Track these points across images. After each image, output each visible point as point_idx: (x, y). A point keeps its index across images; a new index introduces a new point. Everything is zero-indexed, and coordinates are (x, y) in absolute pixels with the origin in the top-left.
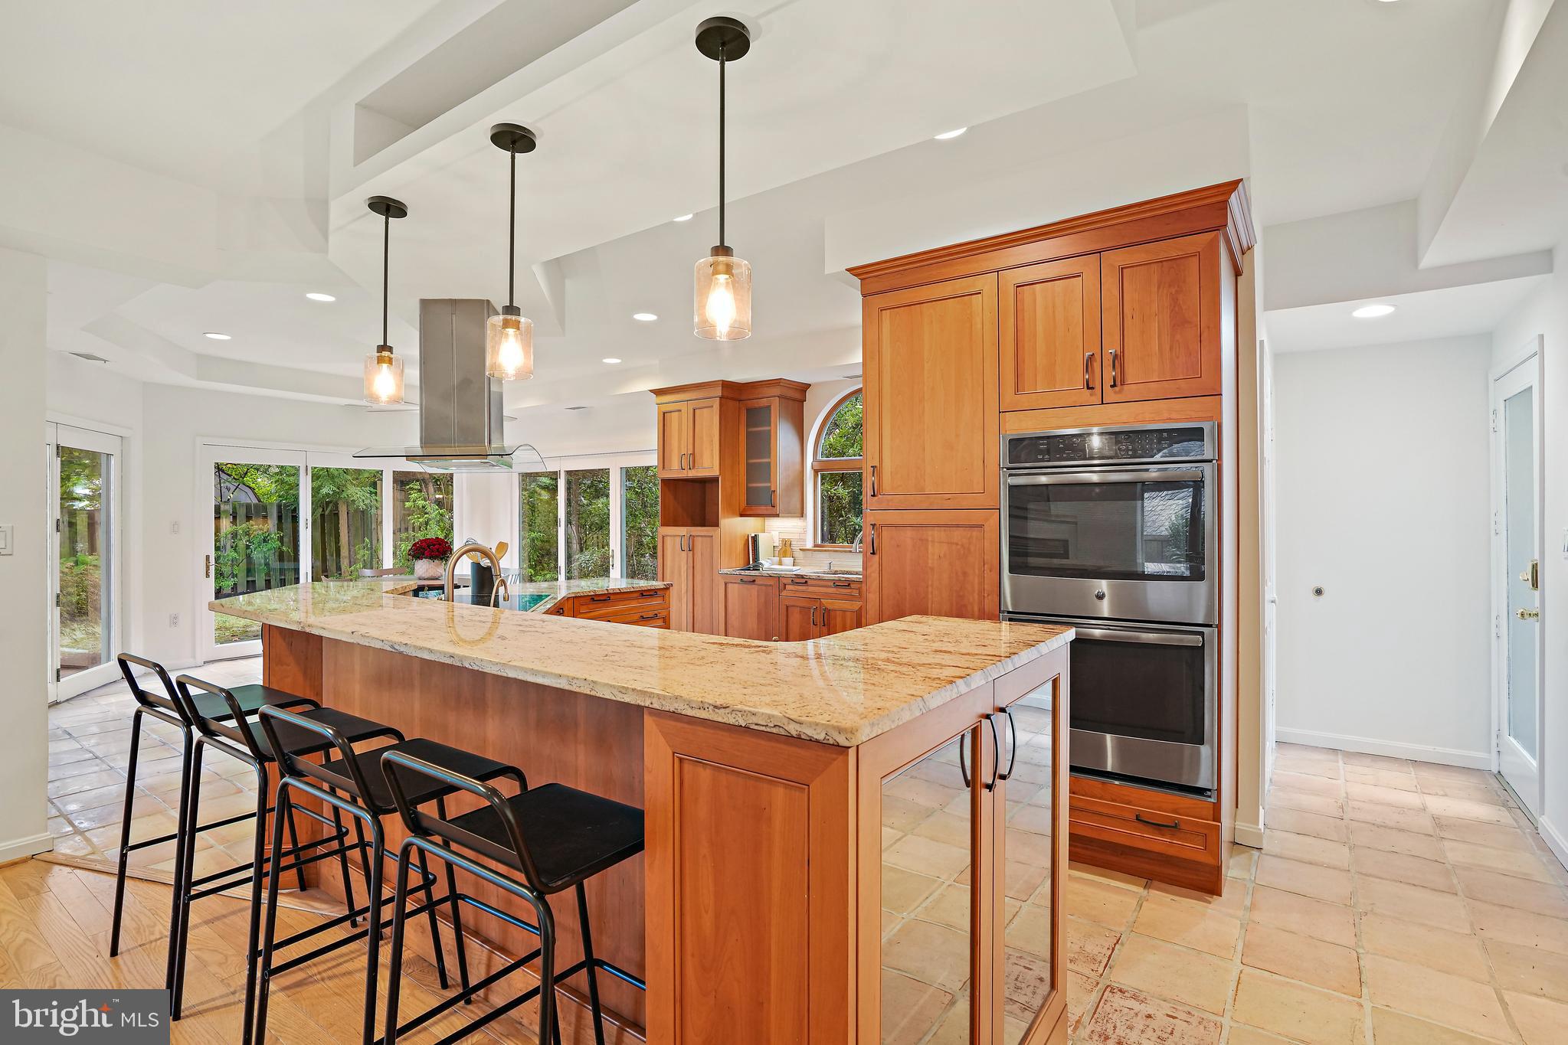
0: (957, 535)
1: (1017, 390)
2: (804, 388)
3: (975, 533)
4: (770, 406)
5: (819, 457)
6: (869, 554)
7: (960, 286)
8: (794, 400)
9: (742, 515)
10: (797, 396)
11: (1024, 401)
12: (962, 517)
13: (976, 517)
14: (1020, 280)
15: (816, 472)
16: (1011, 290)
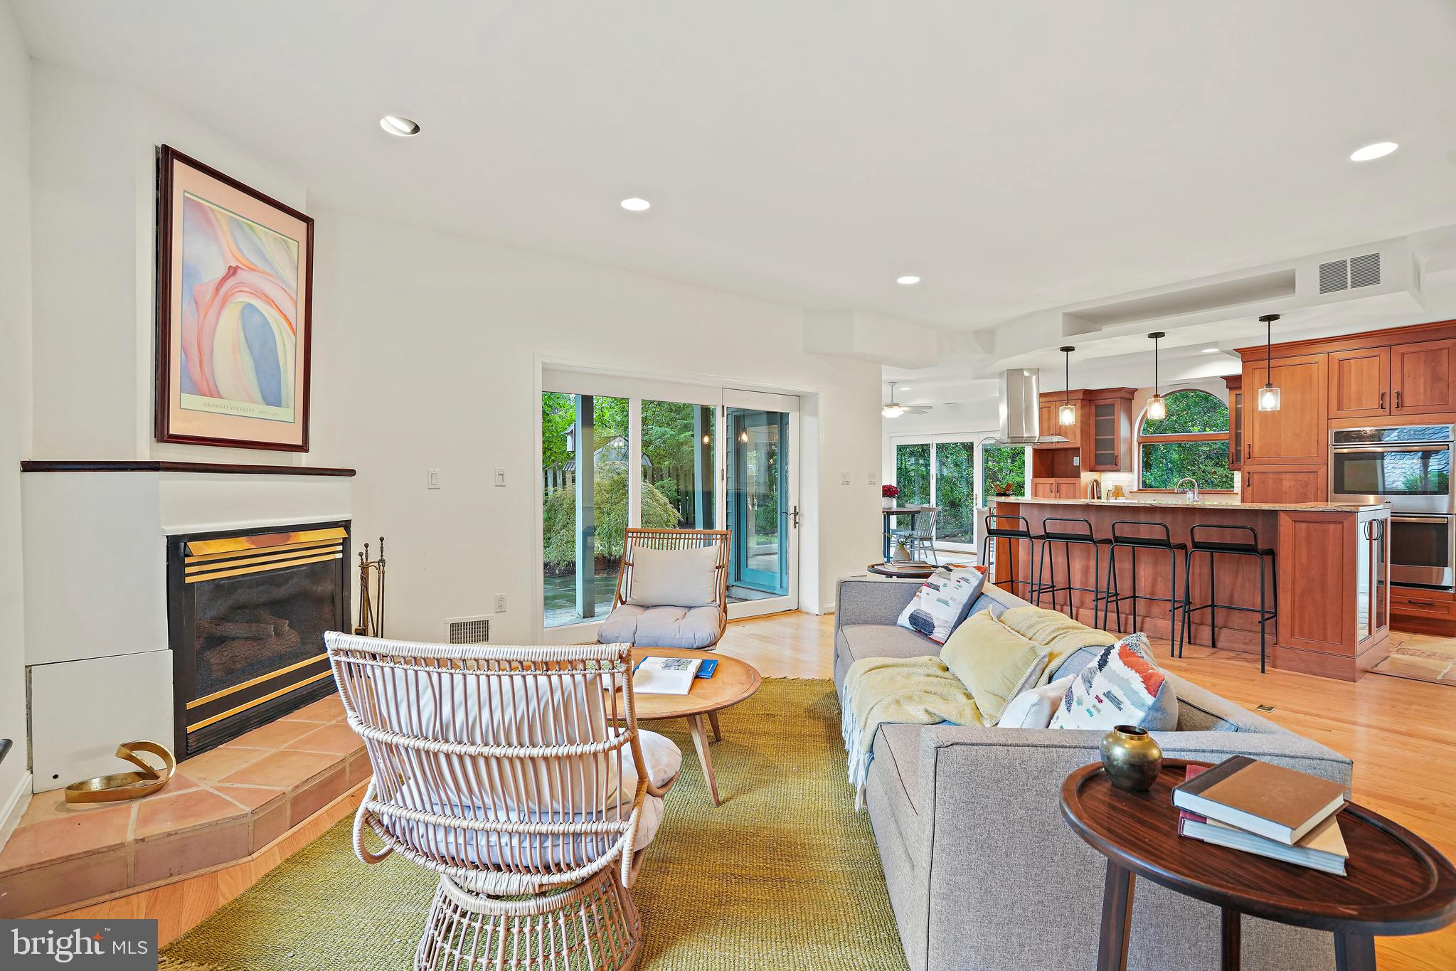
0: (1301, 477)
1: (1339, 409)
2: (1132, 392)
3: (1312, 475)
4: (1114, 404)
5: (1141, 434)
6: (1245, 486)
7: (1304, 359)
8: (1128, 399)
9: (1091, 471)
10: (1130, 397)
11: (1342, 413)
12: (1305, 468)
13: (1313, 468)
14: (1342, 358)
15: (1139, 443)
16: (1337, 362)
